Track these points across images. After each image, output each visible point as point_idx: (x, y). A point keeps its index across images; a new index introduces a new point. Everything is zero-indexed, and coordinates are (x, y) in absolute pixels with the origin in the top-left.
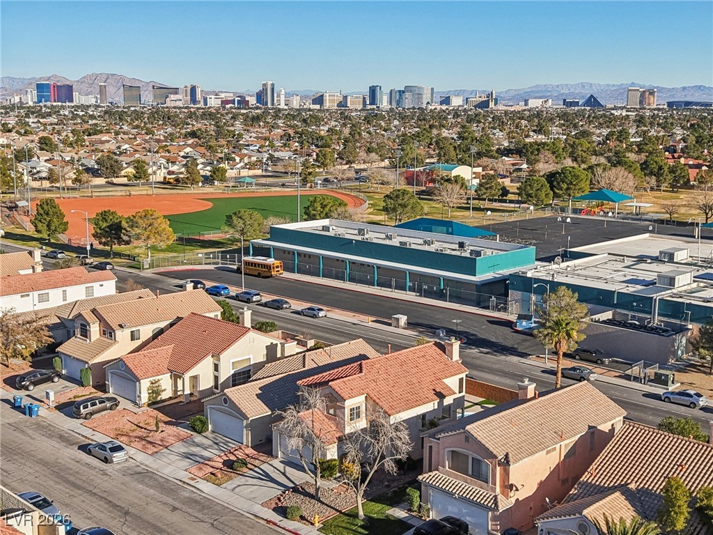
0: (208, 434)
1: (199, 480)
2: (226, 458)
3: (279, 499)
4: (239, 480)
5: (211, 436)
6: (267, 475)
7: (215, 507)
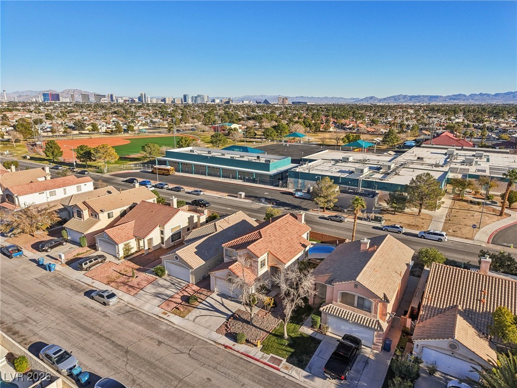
0: (165, 277)
1: (169, 314)
2: (182, 295)
3: (226, 326)
4: (195, 313)
5: (168, 278)
6: (212, 307)
7: (186, 337)
